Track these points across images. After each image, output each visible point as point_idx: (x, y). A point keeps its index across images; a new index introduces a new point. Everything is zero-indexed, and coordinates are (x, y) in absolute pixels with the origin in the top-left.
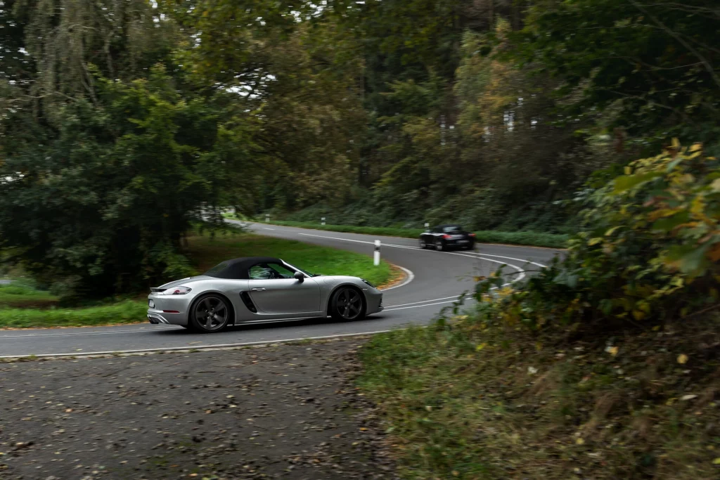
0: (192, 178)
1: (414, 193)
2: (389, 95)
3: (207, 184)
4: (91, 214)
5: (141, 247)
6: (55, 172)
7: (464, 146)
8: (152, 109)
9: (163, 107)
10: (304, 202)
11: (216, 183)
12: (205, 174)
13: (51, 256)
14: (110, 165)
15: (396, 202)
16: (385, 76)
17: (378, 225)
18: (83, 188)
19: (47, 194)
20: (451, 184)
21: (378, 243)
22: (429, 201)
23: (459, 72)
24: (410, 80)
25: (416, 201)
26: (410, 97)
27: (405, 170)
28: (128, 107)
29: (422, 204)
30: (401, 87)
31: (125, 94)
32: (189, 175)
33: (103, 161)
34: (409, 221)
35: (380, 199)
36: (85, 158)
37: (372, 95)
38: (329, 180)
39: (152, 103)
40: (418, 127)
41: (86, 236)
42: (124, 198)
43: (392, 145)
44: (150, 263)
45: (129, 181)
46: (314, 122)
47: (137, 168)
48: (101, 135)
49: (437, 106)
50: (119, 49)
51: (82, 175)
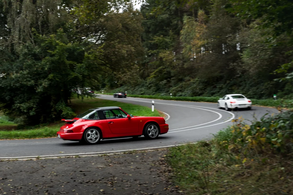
0: (74, 74)
1: (165, 81)
2: (153, 42)
3: (80, 76)
4: (31, 90)
5: (52, 104)
6: (17, 72)
7: (185, 62)
8: (57, 47)
9: (62, 45)
10: (120, 84)
11: (84, 76)
12: (80, 73)
13: (14, 108)
14: (40, 70)
15: (156, 85)
16: (150, 35)
17: (149, 95)
18: (28, 79)
19: (13, 81)
20: (180, 77)
21: (153, 102)
22: (171, 84)
23: (182, 32)
24: (162, 36)
25: (165, 84)
26: (162, 42)
27: (160, 72)
28: (47, 46)
29: (168, 86)
30: (157, 39)
31: (46, 41)
32: (72, 73)
33: (37, 68)
34: (163, 93)
35: (150, 84)
36: (30, 66)
37: (146, 42)
38: (131, 75)
39: (57, 44)
40: (167, 55)
41: (29, 99)
42: (45, 83)
43: (155, 62)
44: (55, 110)
45: (48, 76)
46: (124, 52)
47: (50, 71)
48: (36, 57)
49: (173, 46)
50: (45, 23)
51: (28, 73)
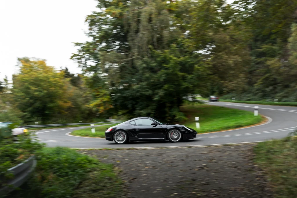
0: (185, 84)
1: (270, 88)
2: (262, 50)
3: (190, 86)
4: (149, 98)
5: (167, 110)
6: (138, 84)
7: (292, 69)
8: (171, 61)
9: (175, 60)
10: (227, 92)
11: (194, 86)
12: (190, 83)
13: (135, 113)
14: (156, 81)
15: (263, 91)
16: (258, 43)
17: (255, 100)
18: (147, 89)
19: (134, 92)
20: (286, 84)
21: (256, 107)
22: (277, 90)
23: (290, 39)
24: (269, 44)
25: (271, 91)
26: (268, 51)
27: (267, 79)
28: (163, 60)
29: (274, 92)
30: (265, 47)
31: (161, 56)
32: (184, 83)
33: (154, 79)
34: (268, 98)
35: (257, 90)
36: (148, 79)
37: (253, 51)
38: (237, 83)
39: (171, 59)
40: (273, 62)
41: (148, 106)
42: (161, 93)
43: (261, 69)
44: (170, 116)
45: (162, 86)
46: (231, 62)
47: (166, 82)
48: (153, 70)
49: (279, 54)
50: (160, 40)
51: (147, 85)
